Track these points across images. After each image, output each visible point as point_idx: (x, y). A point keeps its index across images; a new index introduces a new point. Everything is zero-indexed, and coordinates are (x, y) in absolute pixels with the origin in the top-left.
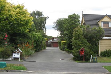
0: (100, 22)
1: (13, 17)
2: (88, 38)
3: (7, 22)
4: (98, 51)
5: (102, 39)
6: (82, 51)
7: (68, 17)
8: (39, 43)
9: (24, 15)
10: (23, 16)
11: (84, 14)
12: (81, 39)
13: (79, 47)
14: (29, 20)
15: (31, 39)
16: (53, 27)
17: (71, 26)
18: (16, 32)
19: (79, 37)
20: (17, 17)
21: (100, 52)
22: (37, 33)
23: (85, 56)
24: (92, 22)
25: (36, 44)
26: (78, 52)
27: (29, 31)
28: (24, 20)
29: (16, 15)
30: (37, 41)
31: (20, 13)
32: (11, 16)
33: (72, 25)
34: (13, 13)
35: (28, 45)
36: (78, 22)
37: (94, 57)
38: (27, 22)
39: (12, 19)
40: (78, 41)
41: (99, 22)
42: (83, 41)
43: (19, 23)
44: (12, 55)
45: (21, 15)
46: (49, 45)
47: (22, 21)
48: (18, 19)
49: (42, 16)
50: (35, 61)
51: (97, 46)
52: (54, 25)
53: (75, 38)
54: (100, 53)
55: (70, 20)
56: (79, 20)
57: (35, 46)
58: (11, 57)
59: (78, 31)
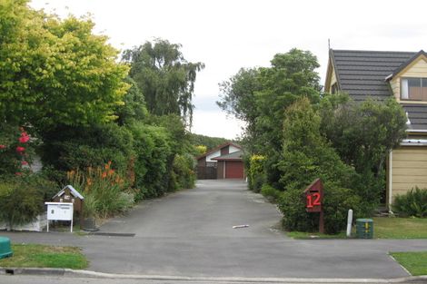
0: (398, 80)
1: (50, 67)
2: (344, 143)
3: (26, 87)
4: (384, 194)
5: (397, 146)
6: (314, 194)
7: (273, 63)
8: (159, 164)
9: (94, 56)
10: (87, 59)
11: (334, 51)
12: (313, 147)
13: (306, 178)
14: (112, 78)
15: (122, 149)
16: (219, 104)
17: (279, 97)
18: (63, 124)
19: (305, 141)
20: (62, 64)
21: (390, 196)
22: (150, 128)
23: (325, 212)
24: (367, 82)
25: (145, 170)
26: (301, 196)
27: (117, 117)
28: (93, 78)
29: (60, 56)
30: (149, 155)
31: (75, 51)
32: (40, 60)
33: (286, 93)
34: (48, 51)
35: (112, 172)
36: (310, 80)
37: (362, 217)
38: (106, 85)
39: (45, 72)
40: (302, 154)
41: (391, 78)
42: (320, 153)
43: (75, 87)
44: (43, 210)
45: (82, 56)
46: (211, 174)
47: (87, 80)
48: (68, 72)
49: (179, 60)
50: (132, 235)
51: (379, 173)
52: (221, 95)
53: (289, 143)
54: (391, 201)
55: (277, 74)
56: (315, 75)
57: (142, 175)
58: (39, 217)
59: (301, 117)
